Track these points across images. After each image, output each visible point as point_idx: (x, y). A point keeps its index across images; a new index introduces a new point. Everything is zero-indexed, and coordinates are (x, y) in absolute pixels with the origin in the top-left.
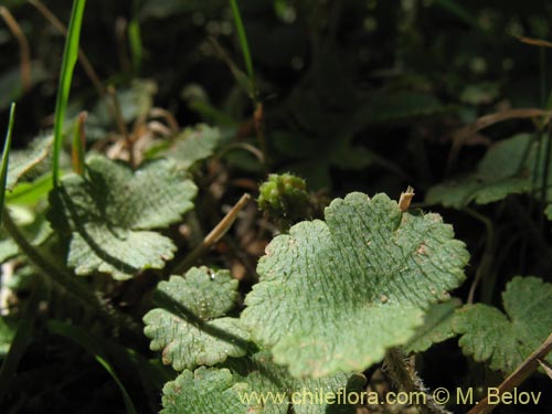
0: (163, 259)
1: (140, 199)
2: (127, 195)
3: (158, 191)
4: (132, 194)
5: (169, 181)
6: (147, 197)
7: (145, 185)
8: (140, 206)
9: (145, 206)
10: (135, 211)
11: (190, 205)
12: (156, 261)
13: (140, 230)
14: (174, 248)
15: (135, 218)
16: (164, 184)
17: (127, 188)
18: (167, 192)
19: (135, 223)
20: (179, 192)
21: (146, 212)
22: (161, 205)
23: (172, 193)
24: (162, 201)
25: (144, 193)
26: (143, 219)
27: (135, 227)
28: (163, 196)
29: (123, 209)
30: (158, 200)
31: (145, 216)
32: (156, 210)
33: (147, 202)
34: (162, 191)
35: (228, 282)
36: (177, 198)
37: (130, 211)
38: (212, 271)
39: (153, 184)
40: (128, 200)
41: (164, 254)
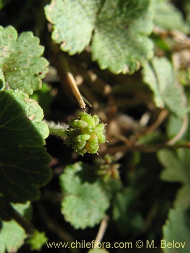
0: (62, 43)
1: (117, 35)
3: (123, 48)
4: (122, 31)
5: (129, 57)
6: (118, 40)
7: (129, 39)
8: (112, 35)
9: (112, 39)
10: (109, 32)
12: (61, 37)
13: (93, 33)
14: (72, 53)
15: (103, 31)
16: (127, 53)
17: (127, 27)
18: (120, 55)
19: (100, 31)
20: (118, 61)
21: (107, 39)
22: (110, 50)
23: (119, 58)
24: (114, 50)
26: (102, 36)
27: (96, 31)
28: (118, 51)
29: (110, 23)
30: (115, 48)
31: (104, 39)
32: (107, 46)
33: (115, 41)
34: (122, 51)
35: (32, 87)
36: (113, 61)
37: (109, 28)
38: (43, 76)
40: (118, 27)
41: (66, 44)
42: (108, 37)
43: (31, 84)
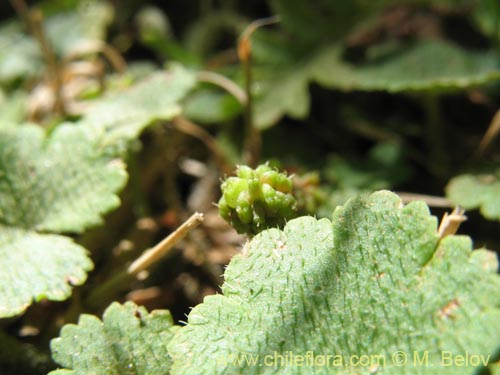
0: (69, 283)
1: (50, 186)
2: (33, 179)
3: (75, 173)
4: (40, 178)
5: (92, 161)
6: (60, 184)
7: (58, 166)
8: (49, 196)
9: (56, 197)
10: (42, 204)
11: (115, 201)
12: (58, 286)
13: (47, 232)
14: (88, 264)
15: (42, 213)
16: (85, 166)
17: (33, 169)
18: (88, 177)
19: (41, 221)
20: (102, 179)
21: (57, 205)
22: (78, 196)
23: (94, 178)
24: (80, 191)
25: (57, 176)
26: (51, 215)
27: (40, 227)
28: (81, 183)
29: (25, 201)
30: (74, 190)
31: (57, 212)
32: (71, 203)
33: (60, 190)
34: (80, 176)
36: (99, 188)
37: (36, 203)
38: (142, 310)
39: (70, 164)
40: (34, 187)
41: (72, 275)
42: (52, 203)
43: (161, 331)
